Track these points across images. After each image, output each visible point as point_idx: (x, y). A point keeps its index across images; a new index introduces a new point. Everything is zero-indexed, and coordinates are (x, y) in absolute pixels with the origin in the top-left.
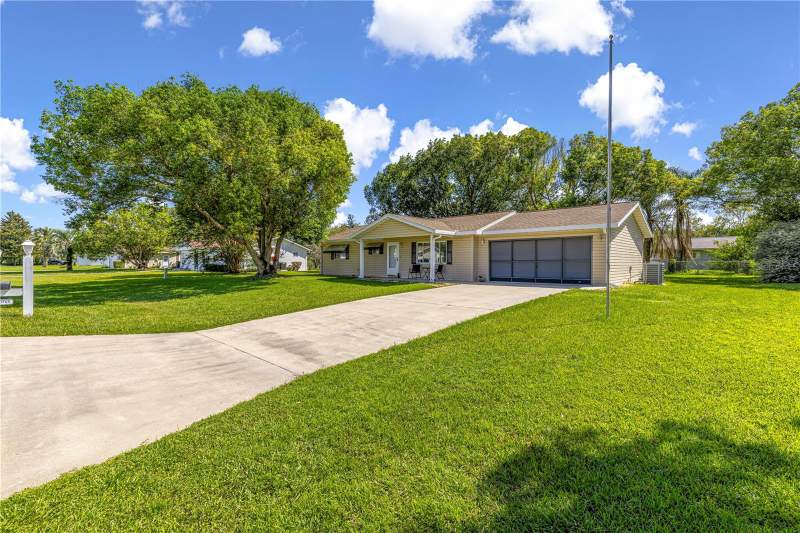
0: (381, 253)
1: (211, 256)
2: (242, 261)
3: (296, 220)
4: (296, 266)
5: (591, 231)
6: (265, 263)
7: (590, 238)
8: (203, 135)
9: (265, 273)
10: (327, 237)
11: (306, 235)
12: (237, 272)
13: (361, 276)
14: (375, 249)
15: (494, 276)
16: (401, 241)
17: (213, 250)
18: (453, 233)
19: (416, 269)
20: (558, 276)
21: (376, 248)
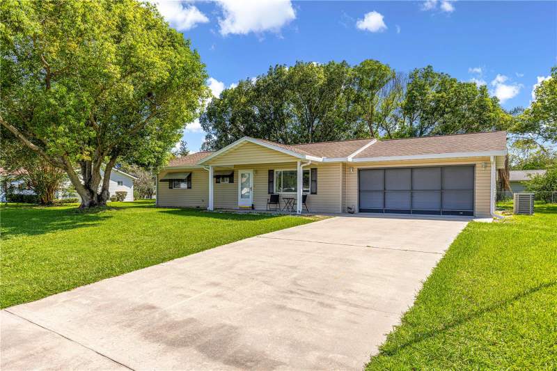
0: (231, 181)
1: (16, 184)
2: (57, 190)
3: (133, 142)
4: (121, 196)
5: (474, 159)
6: (92, 193)
7: (473, 167)
8: (13, 11)
9: (92, 204)
10: (167, 164)
11: (145, 160)
12: (50, 204)
13: (211, 208)
14: (224, 177)
15: (362, 207)
16: (256, 168)
17: (19, 177)
18: (320, 160)
19: (275, 199)
20: (436, 208)
21: (226, 176)
